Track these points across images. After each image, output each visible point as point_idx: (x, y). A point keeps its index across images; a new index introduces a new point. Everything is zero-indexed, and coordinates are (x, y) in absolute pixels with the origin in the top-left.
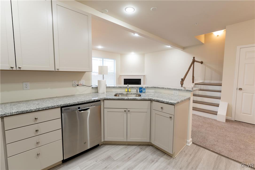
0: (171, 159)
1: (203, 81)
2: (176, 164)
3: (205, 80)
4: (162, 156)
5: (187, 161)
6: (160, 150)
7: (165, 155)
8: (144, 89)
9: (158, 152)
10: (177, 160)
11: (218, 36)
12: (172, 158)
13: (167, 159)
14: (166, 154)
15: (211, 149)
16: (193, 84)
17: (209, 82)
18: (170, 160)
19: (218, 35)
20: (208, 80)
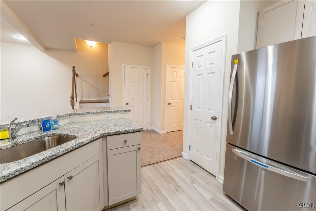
0: (138, 202)
1: (80, 98)
2: (146, 200)
3: (83, 97)
4: (129, 208)
5: (148, 189)
6: (118, 206)
7: (130, 205)
8: (56, 122)
9: (119, 209)
10: (143, 197)
11: (91, 47)
12: (137, 200)
13: (136, 206)
14: (129, 203)
15: (145, 165)
16: (78, 104)
17: (88, 99)
18: (139, 204)
19: (91, 45)
20: (86, 97)
